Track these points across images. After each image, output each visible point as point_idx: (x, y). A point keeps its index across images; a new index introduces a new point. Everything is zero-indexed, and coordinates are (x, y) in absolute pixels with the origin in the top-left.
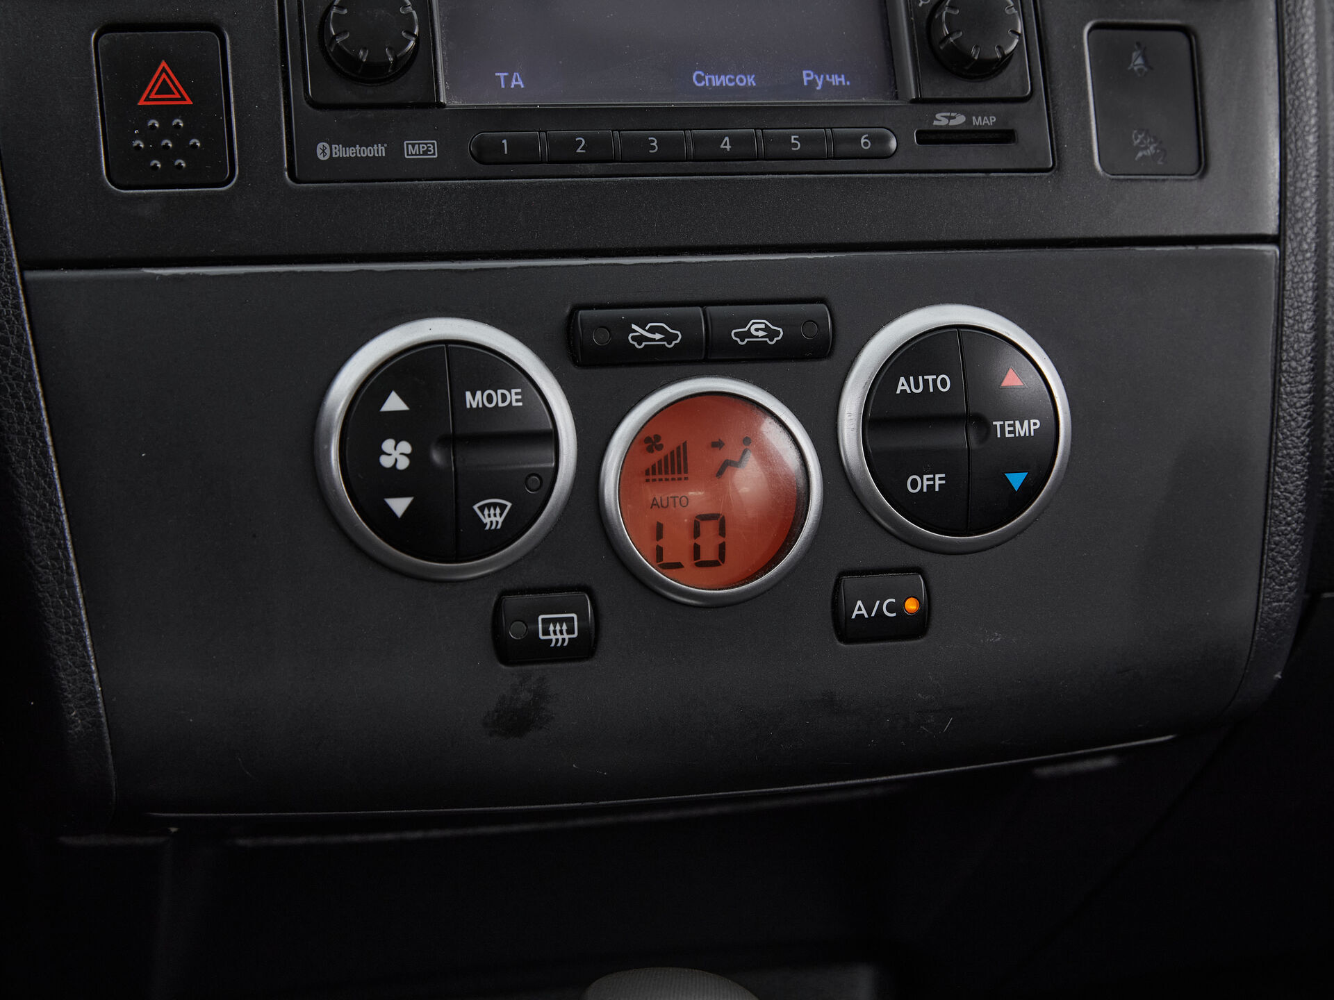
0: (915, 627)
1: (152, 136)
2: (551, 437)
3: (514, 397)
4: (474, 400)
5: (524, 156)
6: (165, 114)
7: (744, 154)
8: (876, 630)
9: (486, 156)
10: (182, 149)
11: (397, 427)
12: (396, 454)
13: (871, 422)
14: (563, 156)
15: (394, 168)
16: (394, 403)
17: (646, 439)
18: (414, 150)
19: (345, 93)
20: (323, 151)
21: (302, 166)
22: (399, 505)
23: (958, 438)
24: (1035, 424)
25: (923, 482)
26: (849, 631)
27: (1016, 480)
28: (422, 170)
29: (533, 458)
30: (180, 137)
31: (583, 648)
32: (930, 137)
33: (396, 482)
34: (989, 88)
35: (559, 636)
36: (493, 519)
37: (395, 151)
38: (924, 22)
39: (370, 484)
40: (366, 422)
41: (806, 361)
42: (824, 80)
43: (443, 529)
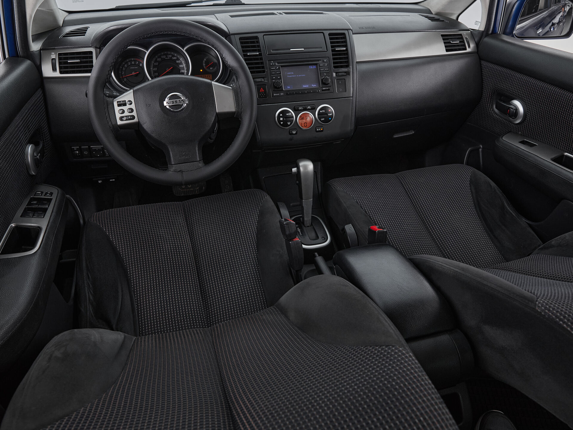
0: (322, 131)
1: (261, 94)
2: (293, 117)
3: (290, 114)
4: (287, 114)
5: (290, 94)
6: (262, 92)
7: (308, 93)
8: (319, 131)
9: (287, 94)
10: (264, 95)
11: (281, 117)
12: (281, 119)
13: (318, 114)
14: (293, 94)
15: (280, 96)
16: (281, 115)
17: (300, 117)
18: (281, 94)
19: (276, 90)
20: (274, 95)
21: (273, 96)
22: (282, 123)
23: (325, 116)
24: (331, 114)
25: (322, 119)
26: (317, 132)
27: (330, 119)
28: (282, 96)
29: (292, 119)
31: (296, 134)
32: (323, 90)
33: (282, 121)
34: (328, 86)
35: (294, 133)
37: (280, 94)
38: (322, 80)
39: (279, 121)
40: (279, 116)
41: (313, 110)
42: (314, 86)
43: (285, 125)
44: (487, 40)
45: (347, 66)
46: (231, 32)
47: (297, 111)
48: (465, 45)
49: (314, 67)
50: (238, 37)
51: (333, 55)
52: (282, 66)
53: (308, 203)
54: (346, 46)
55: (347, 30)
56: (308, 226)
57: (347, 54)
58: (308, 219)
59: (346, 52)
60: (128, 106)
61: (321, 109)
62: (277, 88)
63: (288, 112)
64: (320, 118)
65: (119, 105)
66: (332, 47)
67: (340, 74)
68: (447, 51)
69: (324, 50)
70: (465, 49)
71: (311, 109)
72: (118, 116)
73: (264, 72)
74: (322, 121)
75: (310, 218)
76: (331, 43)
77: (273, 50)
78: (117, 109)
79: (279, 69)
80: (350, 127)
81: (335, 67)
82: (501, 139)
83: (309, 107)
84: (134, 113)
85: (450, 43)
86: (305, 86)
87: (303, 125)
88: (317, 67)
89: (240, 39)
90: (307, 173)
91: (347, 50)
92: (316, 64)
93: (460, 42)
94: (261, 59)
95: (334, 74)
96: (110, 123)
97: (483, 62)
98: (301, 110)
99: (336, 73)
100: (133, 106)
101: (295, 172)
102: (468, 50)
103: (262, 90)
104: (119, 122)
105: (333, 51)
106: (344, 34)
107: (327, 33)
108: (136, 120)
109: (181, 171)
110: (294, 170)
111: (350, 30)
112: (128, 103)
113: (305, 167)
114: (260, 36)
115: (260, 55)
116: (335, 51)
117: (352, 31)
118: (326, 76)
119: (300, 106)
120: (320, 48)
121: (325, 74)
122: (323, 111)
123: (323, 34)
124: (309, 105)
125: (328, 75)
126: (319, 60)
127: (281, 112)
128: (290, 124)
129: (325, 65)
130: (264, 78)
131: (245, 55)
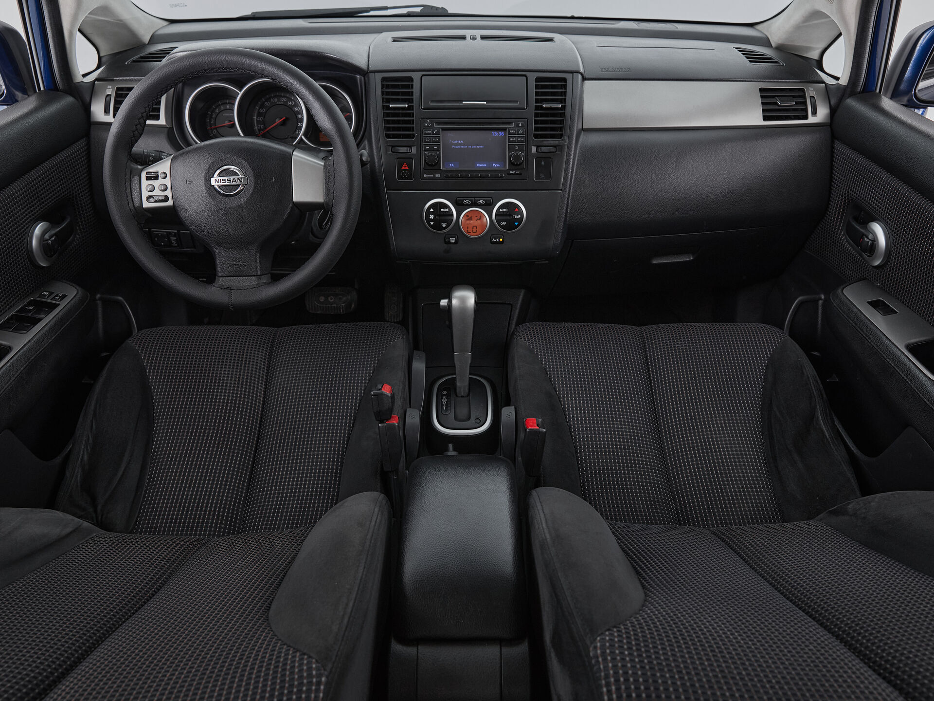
0: (502, 243)
1: (403, 173)
2: (453, 215)
3: (447, 210)
4: (442, 210)
5: (451, 177)
6: (405, 170)
7: (482, 177)
8: (496, 243)
9: (447, 177)
10: (407, 175)
11: (432, 213)
12: (432, 217)
13: (496, 215)
14: (457, 177)
15: (434, 178)
16: (432, 210)
17: (466, 215)
18: (437, 176)
19: (428, 167)
20: (425, 176)
21: (422, 177)
22: (432, 223)
23: (509, 218)
24: (520, 216)
25: (502, 223)
26: (493, 243)
27: (516, 224)
28: (438, 178)
29: (450, 218)
30: (407, 173)
31: (456, 243)
32: (509, 174)
33: (432, 220)
34: (519, 167)
35: (453, 241)
36: (444, 226)
37: (434, 176)
38: (510, 157)
39: (429, 220)
40: (428, 213)
41: (488, 206)
42: (497, 166)
43: (437, 226)
44: (851, 102)
45: (561, 136)
46: (372, 68)
47: (460, 206)
48: (806, 110)
49: (502, 134)
50: (379, 77)
51: (536, 115)
52: (444, 129)
53: (463, 359)
54: (563, 101)
55: (572, 72)
56: (462, 397)
57: (563, 115)
58: (462, 384)
59: (560, 113)
60: (161, 181)
61: (502, 206)
62: (433, 166)
63: (446, 206)
64: (498, 221)
65: (148, 178)
66: (537, 101)
67: (545, 149)
68: (765, 118)
69: (521, 106)
70: (806, 117)
71: (485, 205)
72: (145, 194)
73: (412, 136)
74: (502, 227)
75: (467, 383)
76: (537, 94)
77: (432, 101)
78: (145, 183)
79: (438, 133)
80: (555, 241)
81: (536, 136)
82: (840, 290)
83: (481, 201)
84: (168, 193)
85: (776, 104)
86: (481, 165)
87: (470, 230)
88: (505, 134)
89: (385, 79)
90: (463, 309)
91: (564, 108)
92: (504, 130)
93: (796, 103)
94: (412, 115)
95: (534, 149)
96: (131, 204)
97: (838, 146)
98: (467, 205)
99: (538, 147)
100: (167, 181)
101: (444, 306)
102: (811, 120)
103: (405, 167)
104: (146, 205)
105: (537, 108)
106: (565, 80)
107: (532, 77)
108: (170, 203)
109: (229, 288)
110: (444, 302)
111: (578, 72)
112: (161, 176)
113: (463, 300)
114: (416, 76)
115: (411, 108)
116: (542, 108)
117: (581, 74)
118: (518, 150)
119: (466, 198)
120: (516, 102)
121: (517, 147)
122: (506, 210)
123: (525, 78)
124: (481, 198)
125: (521, 149)
126: (509, 123)
127: (433, 206)
128: (447, 227)
129: (518, 131)
130: (410, 147)
131: (386, 108)
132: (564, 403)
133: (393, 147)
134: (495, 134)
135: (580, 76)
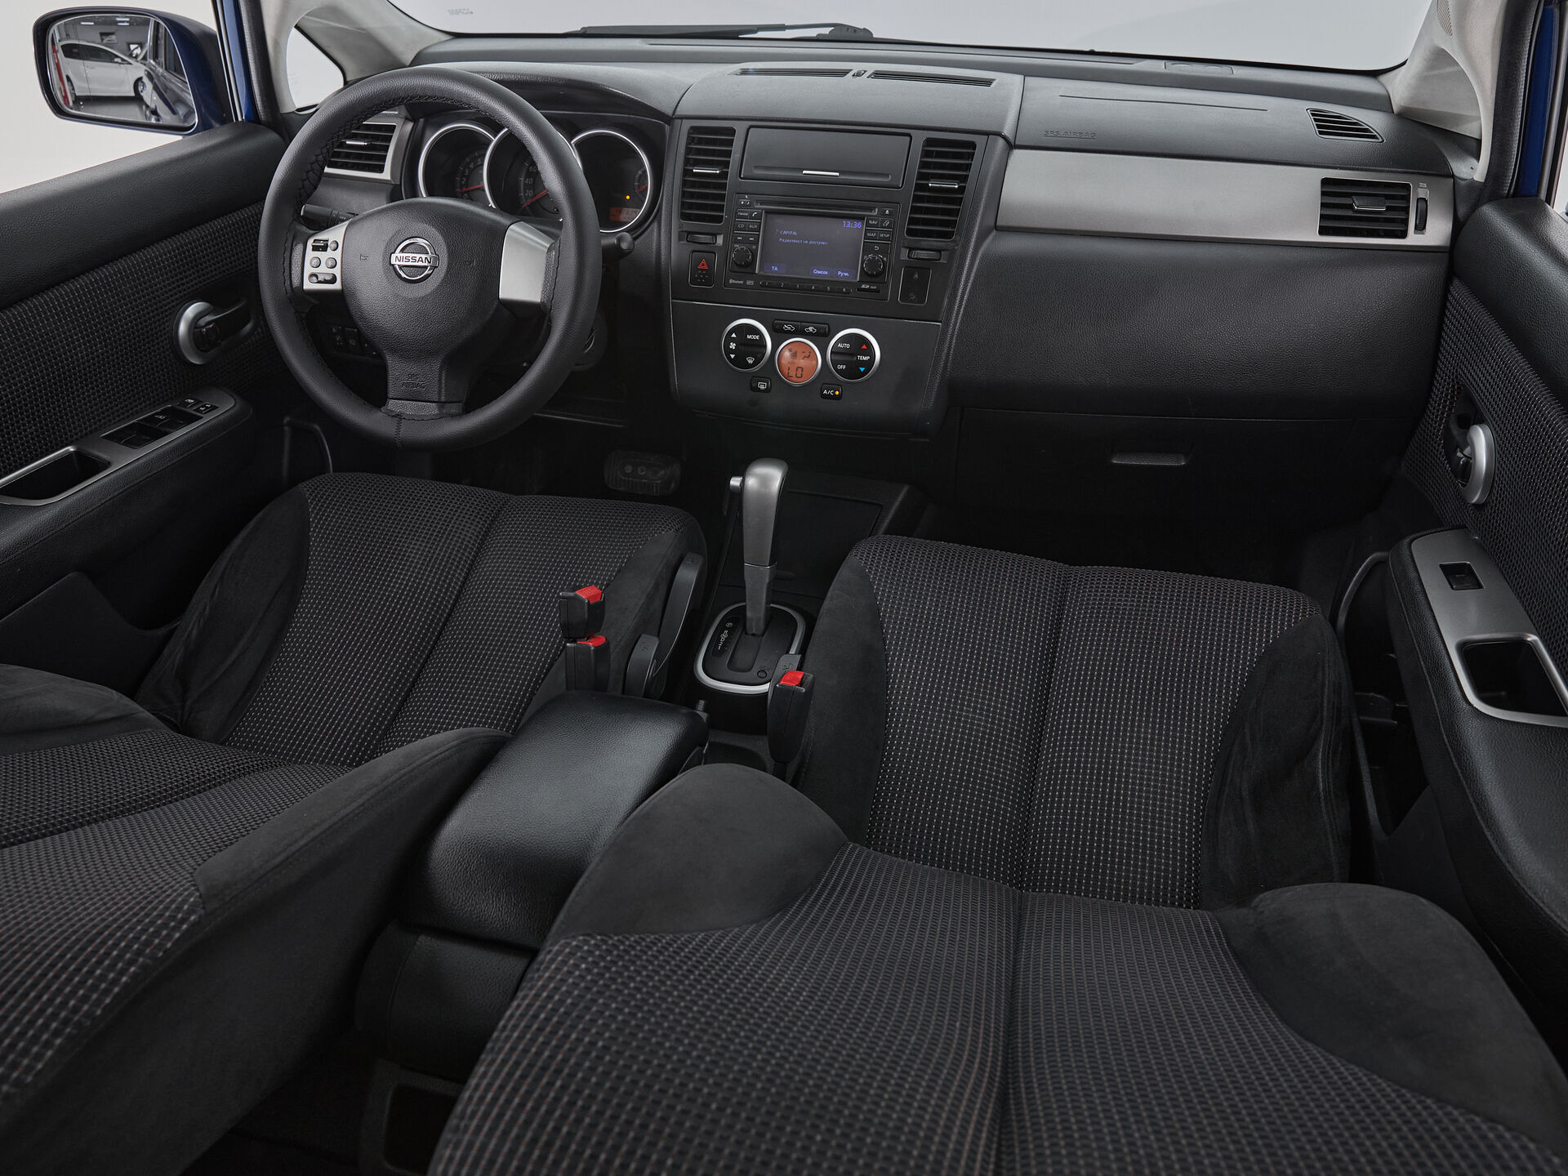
0: (839, 398)
1: (699, 275)
2: (765, 346)
3: (758, 337)
4: (750, 337)
5: (770, 286)
6: (703, 270)
7: (817, 290)
8: (828, 397)
10: (704, 278)
11: (733, 340)
12: (733, 346)
13: (832, 353)
14: (778, 287)
15: (745, 286)
16: (734, 335)
17: (787, 348)
18: (749, 283)
19: (736, 269)
20: (731, 281)
21: (726, 284)
22: (733, 356)
24: (868, 358)
25: (840, 367)
26: (823, 396)
27: (862, 369)
28: (748, 287)
29: (760, 350)
30: (705, 275)
31: (767, 391)
32: (860, 290)
33: (732, 351)
34: (878, 280)
35: (762, 387)
36: (750, 362)
37: (745, 283)
38: (863, 263)
39: (728, 351)
40: (729, 339)
41: (821, 338)
42: (843, 274)
43: (740, 362)
44: (1491, 213)
45: (950, 235)
46: (680, 112)
47: (779, 335)
48: (1406, 222)
49: (858, 225)
50: (687, 125)
51: (917, 199)
52: (768, 212)
53: (758, 575)
54: (963, 179)
55: (987, 134)
56: (754, 635)
57: (959, 201)
58: (756, 613)
59: (955, 198)
60: (329, 253)
61: (843, 339)
62: (745, 266)
63: (756, 331)
64: (835, 363)
65: (315, 248)
66: (921, 176)
67: (923, 254)
68: (1323, 231)
69: (894, 183)
70: (1404, 235)
71: (817, 334)
72: (308, 270)
73: (719, 219)
74: (840, 372)
75: (762, 613)
76: (923, 165)
77: (757, 167)
78: (310, 254)
79: (759, 217)
80: (926, 403)
81: (910, 232)
83: (811, 329)
84: (337, 271)
85: (1350, 207)
86: (820, 272)
87: (792, 373)
88: (862, 225)
89: (694, 129)
90: (762, 497)
91: (962, 189)
92: (861, 218)
93: (1389, 209)
94: (724, 186)
95: (904, 253)
96: (288, 283)
97: (1458, 290)
98: (789, 332)
99: (911, 249)
100: (337, 255)
101: (735, 487)
102: (1413, 239)
103: (703, 265)
104: (308, 285)
105: (919, 187)
106: (973, 145)
107: (919, 138)
108: (337, 286)
109: (399, 416)
110: (735, 482)
111: (999, 134)
112: (331, 245)
113: (765, 481)
114: (740, 128)
115: (724, 175)
116: (926, 188)
117: (1005, 138)
118: (878, 252)
119: (789, 320)
120: (887, 175)
121: (877, 248)
122: (848, 346)
123: (908, 138)
124: (812, 323)
125: (884, 251)
126: (871, 209)
127: (735, 329)
128: (755, 364)
129: (883, 221)
130: (715, 235)
131: (687, 172)
132: (892, 665)
133: (689, 233)
134: (847, 224)
135: (1001, 142)
